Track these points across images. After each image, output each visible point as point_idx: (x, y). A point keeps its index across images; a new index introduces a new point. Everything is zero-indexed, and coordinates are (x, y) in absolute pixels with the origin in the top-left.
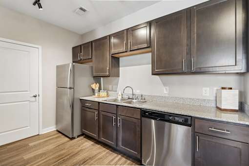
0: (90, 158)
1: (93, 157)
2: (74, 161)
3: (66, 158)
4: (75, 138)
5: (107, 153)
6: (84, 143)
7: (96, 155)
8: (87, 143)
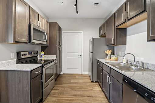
0: (92, 97)
1: (94, 97)
2: (85, 93)
3: (82, 89)
4: (94, 82)
5: (105, 100)
6: (96, 87)
7: (97, 97)
8: (97, 88)
